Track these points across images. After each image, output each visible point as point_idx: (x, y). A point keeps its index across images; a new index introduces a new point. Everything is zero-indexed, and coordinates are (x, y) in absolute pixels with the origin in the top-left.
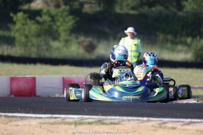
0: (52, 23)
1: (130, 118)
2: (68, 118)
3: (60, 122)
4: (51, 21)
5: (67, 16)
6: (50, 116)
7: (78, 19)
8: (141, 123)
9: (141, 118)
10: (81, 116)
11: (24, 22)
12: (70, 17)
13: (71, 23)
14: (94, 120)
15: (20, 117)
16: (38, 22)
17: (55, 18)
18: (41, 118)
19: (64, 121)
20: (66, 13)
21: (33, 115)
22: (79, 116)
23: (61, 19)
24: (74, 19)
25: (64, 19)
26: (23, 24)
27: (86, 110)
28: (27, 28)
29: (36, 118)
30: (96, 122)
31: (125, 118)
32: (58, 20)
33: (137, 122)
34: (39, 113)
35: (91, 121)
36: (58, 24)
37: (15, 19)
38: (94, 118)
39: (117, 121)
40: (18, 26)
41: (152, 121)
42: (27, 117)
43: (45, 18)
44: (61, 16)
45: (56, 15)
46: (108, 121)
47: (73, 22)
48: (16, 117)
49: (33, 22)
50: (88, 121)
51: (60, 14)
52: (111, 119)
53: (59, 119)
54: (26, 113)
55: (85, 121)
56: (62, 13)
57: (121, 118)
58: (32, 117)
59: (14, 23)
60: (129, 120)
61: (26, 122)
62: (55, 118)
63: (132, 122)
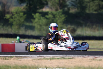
0: (54, 18)
1: (78, 56)
2: (47, 57)
3: (43, 58)
4: (53, 17)
5: (61, 15)
6: (38, 56)
7: (67, 16)
8: (84, 58)
9: (84, 56)
10: (54, 56)
11: (39, 18)
12: (63, 15)
13: (63, 18)
14: (60, 57)
15: (23, 57)
16: (46, 18)
17: (55, 16)
18: (34, 57)
19: (45, 58)
20: (61, 13)
21: (30, 56)
22: (53, 56)
23: (58, 17)
24: (65, 16)
25: (60, 16)
26: (39, 19)
27: (58, 53)
28: (40, 21)
29: (31, 57)
30: (61, 58)
31: (76, 56)
32: (57, 17)
33: (82, 57)
34: (33, 55)
35: (58, 57)
36: (57, 19)
37: (34, 17)
38: (60, 56)
39: (72, 57)
40: (36, 20)
41: (90, 57)
42: (27, 57)
43: (50, 16)
44: (58, 15)
45: (56, 14)
46: (67, 58)
47: (65, 17)
48: (21, 57)
49: (44, 18)
50: (57, 57)
51: (57, 14)
52: (69, 57)
53: (42, 57)
54: (26, 55)
55: (55, 58)
56: (59, 13)
57: (74, 56)
58: (29, 57)
59: (34, 19)
60: (78, 57)
61: (26, 59)
62: (41, 57)
63: (79, 58)
